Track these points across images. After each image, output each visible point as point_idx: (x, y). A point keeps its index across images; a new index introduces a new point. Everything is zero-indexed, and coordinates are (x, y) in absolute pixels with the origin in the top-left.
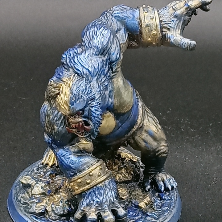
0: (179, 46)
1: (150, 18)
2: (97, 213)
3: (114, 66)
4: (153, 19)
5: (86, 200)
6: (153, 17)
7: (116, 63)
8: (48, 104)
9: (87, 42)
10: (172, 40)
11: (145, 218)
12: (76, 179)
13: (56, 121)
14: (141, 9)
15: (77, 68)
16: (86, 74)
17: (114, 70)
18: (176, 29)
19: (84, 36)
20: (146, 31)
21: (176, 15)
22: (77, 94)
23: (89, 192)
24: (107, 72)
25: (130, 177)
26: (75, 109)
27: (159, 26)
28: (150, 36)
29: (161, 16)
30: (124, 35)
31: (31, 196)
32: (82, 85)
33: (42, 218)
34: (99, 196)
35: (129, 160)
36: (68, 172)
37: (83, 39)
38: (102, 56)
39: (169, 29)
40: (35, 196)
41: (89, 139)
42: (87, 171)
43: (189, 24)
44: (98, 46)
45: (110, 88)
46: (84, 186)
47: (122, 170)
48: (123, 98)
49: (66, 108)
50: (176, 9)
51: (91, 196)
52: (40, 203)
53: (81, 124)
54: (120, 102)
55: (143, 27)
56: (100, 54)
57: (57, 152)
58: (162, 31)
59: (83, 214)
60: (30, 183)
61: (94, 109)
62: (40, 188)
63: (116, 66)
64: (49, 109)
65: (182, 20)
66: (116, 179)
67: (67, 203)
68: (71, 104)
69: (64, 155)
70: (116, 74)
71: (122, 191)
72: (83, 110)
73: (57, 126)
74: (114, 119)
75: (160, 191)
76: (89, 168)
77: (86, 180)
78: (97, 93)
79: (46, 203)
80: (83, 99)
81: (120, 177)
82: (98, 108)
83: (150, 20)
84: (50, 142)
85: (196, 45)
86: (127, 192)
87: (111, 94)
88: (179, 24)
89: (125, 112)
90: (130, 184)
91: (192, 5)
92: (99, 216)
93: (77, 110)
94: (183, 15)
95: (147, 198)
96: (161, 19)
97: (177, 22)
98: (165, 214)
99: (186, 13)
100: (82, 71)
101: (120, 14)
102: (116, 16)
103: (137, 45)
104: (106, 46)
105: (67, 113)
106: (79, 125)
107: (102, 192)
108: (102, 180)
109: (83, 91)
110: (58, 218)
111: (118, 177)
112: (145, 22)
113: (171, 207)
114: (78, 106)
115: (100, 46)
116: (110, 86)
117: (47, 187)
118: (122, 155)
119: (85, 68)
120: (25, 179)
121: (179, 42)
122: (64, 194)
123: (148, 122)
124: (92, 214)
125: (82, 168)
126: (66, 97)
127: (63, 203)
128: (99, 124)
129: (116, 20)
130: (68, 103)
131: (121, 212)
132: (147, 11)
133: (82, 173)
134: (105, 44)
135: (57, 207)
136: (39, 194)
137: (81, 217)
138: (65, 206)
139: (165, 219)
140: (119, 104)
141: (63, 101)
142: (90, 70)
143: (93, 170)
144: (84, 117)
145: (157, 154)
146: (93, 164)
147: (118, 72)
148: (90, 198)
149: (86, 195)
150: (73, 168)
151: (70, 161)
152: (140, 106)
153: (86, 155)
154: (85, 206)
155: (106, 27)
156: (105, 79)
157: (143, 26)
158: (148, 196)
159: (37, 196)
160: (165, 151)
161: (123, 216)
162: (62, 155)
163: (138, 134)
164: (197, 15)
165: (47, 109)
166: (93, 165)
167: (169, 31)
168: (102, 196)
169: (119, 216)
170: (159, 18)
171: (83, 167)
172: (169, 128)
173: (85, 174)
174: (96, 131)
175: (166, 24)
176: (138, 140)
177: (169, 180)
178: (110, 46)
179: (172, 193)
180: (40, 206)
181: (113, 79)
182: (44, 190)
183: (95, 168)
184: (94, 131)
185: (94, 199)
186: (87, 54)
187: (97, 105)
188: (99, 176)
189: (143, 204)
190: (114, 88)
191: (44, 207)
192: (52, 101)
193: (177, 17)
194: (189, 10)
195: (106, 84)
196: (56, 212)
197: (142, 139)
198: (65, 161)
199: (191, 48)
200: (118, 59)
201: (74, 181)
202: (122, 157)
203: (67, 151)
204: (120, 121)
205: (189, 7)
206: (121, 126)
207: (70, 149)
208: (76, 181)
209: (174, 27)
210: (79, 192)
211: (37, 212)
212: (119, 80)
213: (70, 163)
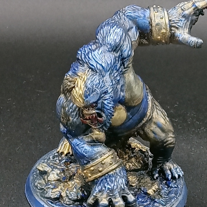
0: (187, 44)
1: (160, 18)
2: (108, 199)
3: (126, 62)
4: (162, 18)
5: (98, 186)
6: (163, 17)
7: (127, 59)
8: (64, 97)
9: (101, 40)
10: (181, 38)
11: (153, 204)
12: (89, 167)
13: (72, 112)
14: (152, 9)
15: (91, 63)
16: (100, 69)
17: (125, 66)
18: (184, 28)
19: (99, 34)
20: (156, 30)
21: (184, 15)
22: (91, 87)
23: (101, 179)
24: (120, 68)
25: (140, 166)
26: (89, 102)
27: (168, 25)
28: (160, 35)
29: (170, 16)
30: (136, 33)
31: (47, 183)
32: (96, 80)
33: (57, 202)
34: (110, 183)
35: (139, 150)
36: (82, 160)
37: (97, 37)
38: (115, 52)
39: (177, 28)
40: (51, 182)
41: (101, 130)
42: (99, 160)
43: (196, 23)
44: (111, 43)
45: (121, 83)
46: (97, 173)
47: (132, 159)
48: (134, 92)
49: (81, 100)
50: (184, 10)
51: (103, 182)
52: (56, 189)
53: (94, 116)
54: (131, 96)
55: (153, 26)
56: (113, 50)
57: (72, 142)
58: (171, 30)
59: (95, 199)
60: (47, 170)
61: (107, 102)
62: (56, 175)
63: (128, 62)
64: (65, 101)
65: (190, 19)
66: (126, 167)
67: (80, 189)
68: (85, 97)
69: (78, 145)
70: (128, 70)
71: (132, 179)
72: (96, 102)
73: (72, 118)
74: (125, 111)
75: (167, 179)
76: (101, 157)
77: (98, 168)
78: (109, 87)
79: (61, 189)
80: (97, 93)
81: (130, 166)
82: (111, 101)
83: (160, 19)
84: (66, 132)
85: (202, 43)
86: (136, 180)
87: (123, 88)
88: (187, 23)
89: (136, 105)
90: (139, 172)
91: (199, 6)
92: (110, 202)
93: (91, 102)
94: (191, 15)
95: (155, 185)
96: (170, 19)
97: (185, 21)
98: (171, 200)
99: (194, 14)
100: (96, 67)
101: (132, 13)
102: (128, 15)
103: (147, 43)
104: (118, 43)
105: (81, 105)
106: (92, 117)
107: (114, 179)
108: (113, 168)
109: (97, 85)
110: (72, 203)
111: (128, 166)
112: (155, 21)
113: (177, 194)
114: (92, 99)
115: (113, 43)
116: (121, 81)
117: (62, 174)
118: (132, 145)
119: (99, 64)
120: (41, 166)
121: (187, 40)
122: (78, 181)
123: (157, 115)
124: (103, 200)
125: (95, 157)
126: (81, 91)
127: (77, 189)
128: (111, 116)
129: (128, 19)
130: (83, 96)
131: (131, 198)
132: (157, 11)
133: (95, 161)
134: (117, 42)
135: (71, 193)
136: (55, 180)
137: (93, 202)
138: (78, 192)
139: (172, 205)
140: (130, 98)
141: (78, 94)
142: (103, 65)
143: (105, 159)
144: (97, 109)
145: (165, 145)
146: (105, 153)
147: (129, 67)
148: (102, 185)
149: (98, 182)
150: (87, 156)
151: (83, 150)
152: (150, 99)
153: (99, 144)
154: (97, 192)
155: (119, 26)
156: (117, 73)
157: (154, 24)
158: (156, 183)
159: (53, 183)
160: (173, 142)
161: (133, 202)
162: (76, 145)
163: (148, 125)
164: (204, 15)
165: (63, 102)
166: (105, 155)
167: (178, 29)
168: (114, 183)
169: (129, 202)
170: (169, 18)
171: (96, 155)
172: (177, 121)
173: (98, 163)
174: (108, 122)
175: (175, 23)
176: (147, 132)
177: (176, 169)
178: (122, 44)
179: (179, 181)
180: (56, 191)
181: (125, 74)
182: (59, 176)
183: (107, 157)
184: (107, 123)
185: (106, 185)
186: (100, 51)
187: (110, 99)
188: (111, 164)
189: (151, 191)
190: (125, 83)
191: (59, 193)
192: (67, 94)
193: (185, 17)
194: (196, 11)
195: (118, 79)
196: (70, 197)
197: (151, 130)
198: (79, 150)
199: (198, 45)
200: (130, 55)
201: (87, 169)
202: (132, 147)
203: (81, 140)
204: (130, 114)
205: (196, 7)
206: (132, 118)
207: (84, 139)
208: (89, 169)
209: (182, 26)
210: (92, 179)
211: (52, 197)
212: (131, 75)
213: (83, 152)
